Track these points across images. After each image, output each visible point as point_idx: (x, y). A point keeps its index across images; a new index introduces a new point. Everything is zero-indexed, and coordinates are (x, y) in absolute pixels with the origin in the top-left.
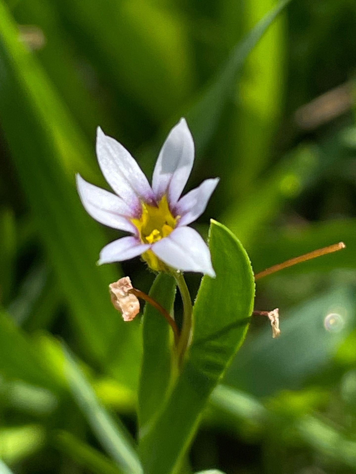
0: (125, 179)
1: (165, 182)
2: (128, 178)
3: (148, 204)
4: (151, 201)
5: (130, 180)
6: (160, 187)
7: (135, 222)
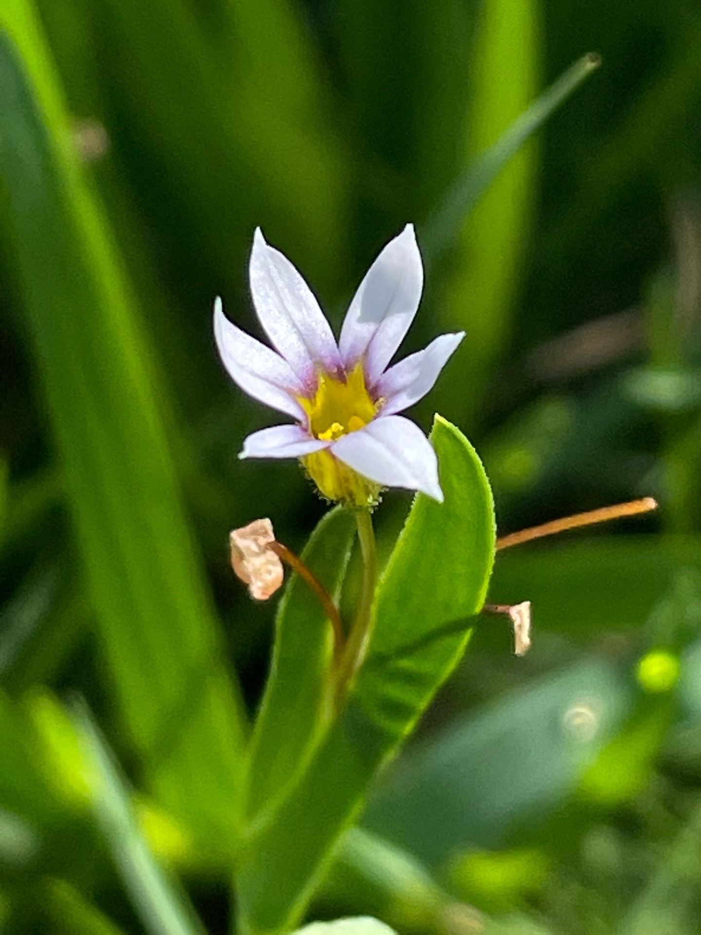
0: (294, 325)
1: (364, 338)
2: (299, 324)
3: (329, 375)
4: (335, 370)
5: (302, 329)
6: (353, 347)
7: (305, 403)
